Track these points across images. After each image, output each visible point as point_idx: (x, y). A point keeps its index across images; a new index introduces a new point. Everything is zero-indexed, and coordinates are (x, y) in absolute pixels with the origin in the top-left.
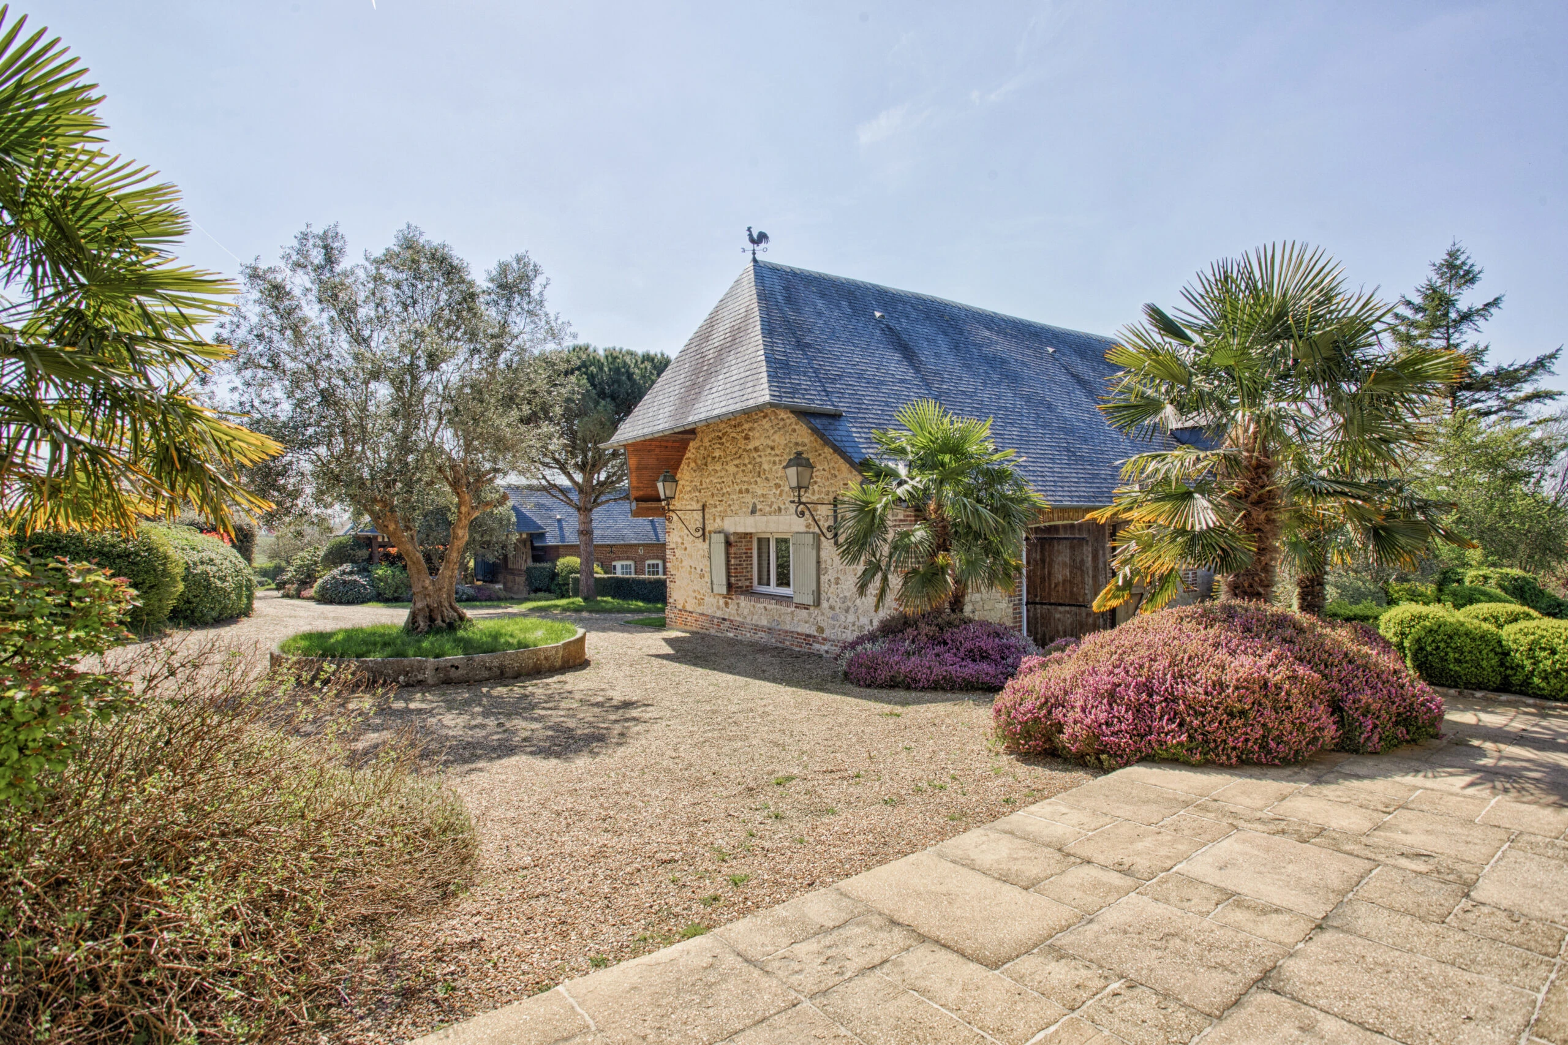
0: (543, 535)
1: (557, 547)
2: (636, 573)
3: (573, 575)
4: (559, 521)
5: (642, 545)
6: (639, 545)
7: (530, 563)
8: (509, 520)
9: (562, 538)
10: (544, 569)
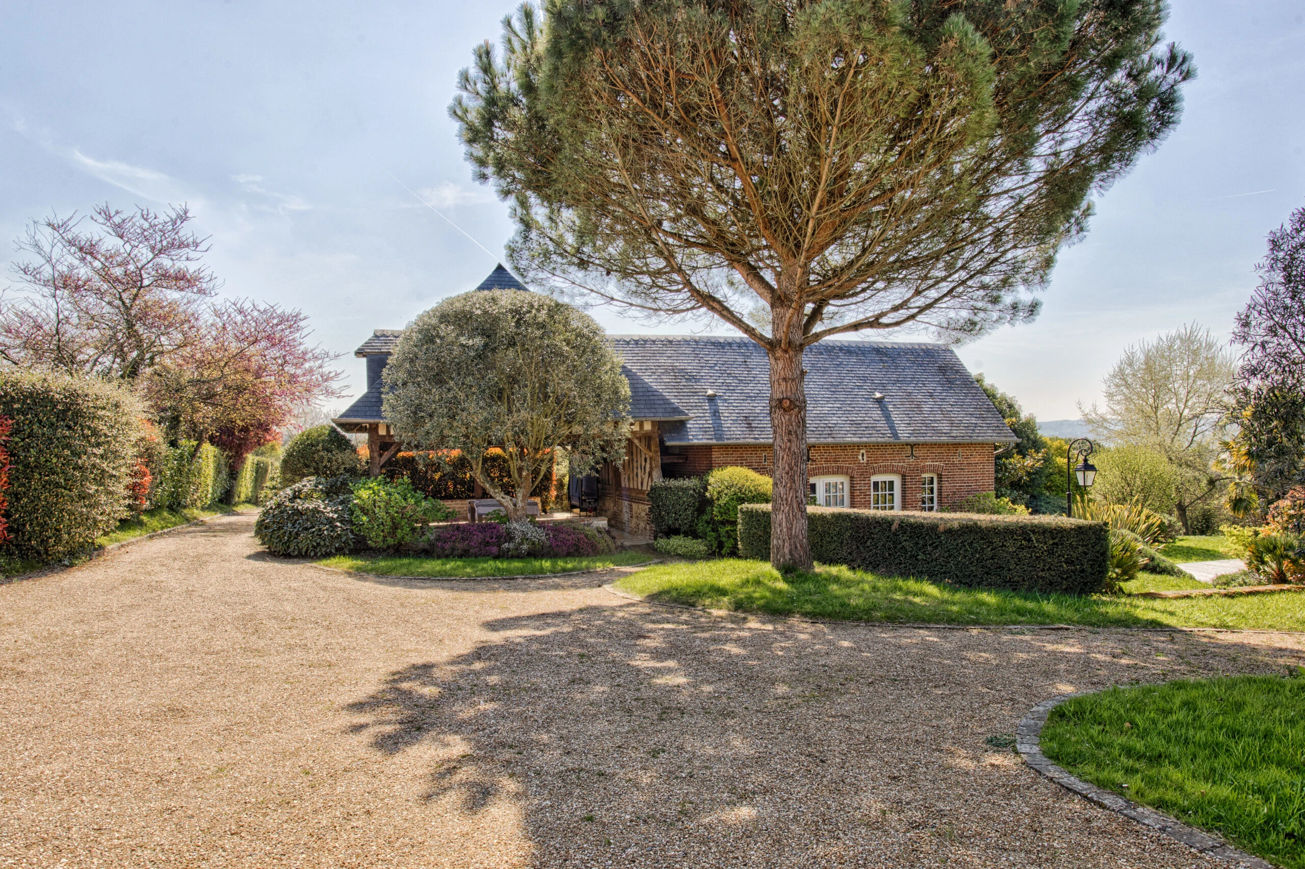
0: (682, 423)
1: (708, 448)
2: (904, 508)
3: (746, 506)
4: (712, 399)
5: (866, 445)
6: (859, 446)
7: (658, 478)
8: (616, 392)
9: (718, 429)
10: (685, 490)
